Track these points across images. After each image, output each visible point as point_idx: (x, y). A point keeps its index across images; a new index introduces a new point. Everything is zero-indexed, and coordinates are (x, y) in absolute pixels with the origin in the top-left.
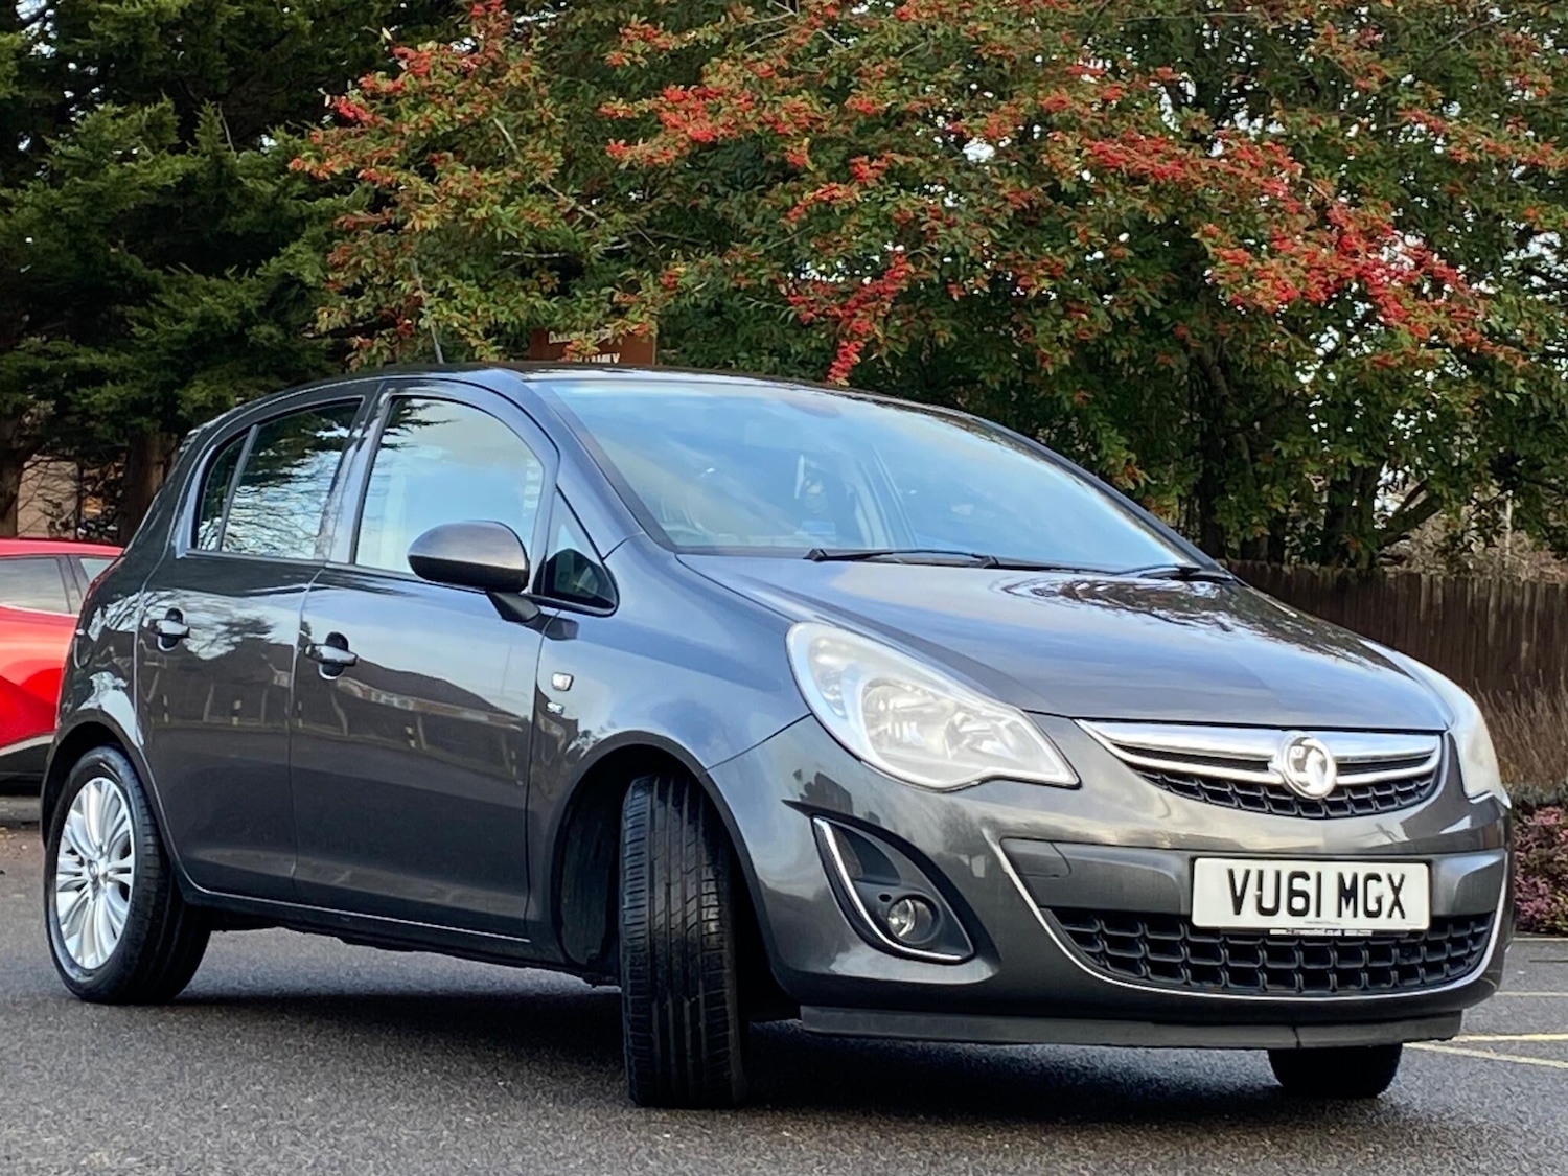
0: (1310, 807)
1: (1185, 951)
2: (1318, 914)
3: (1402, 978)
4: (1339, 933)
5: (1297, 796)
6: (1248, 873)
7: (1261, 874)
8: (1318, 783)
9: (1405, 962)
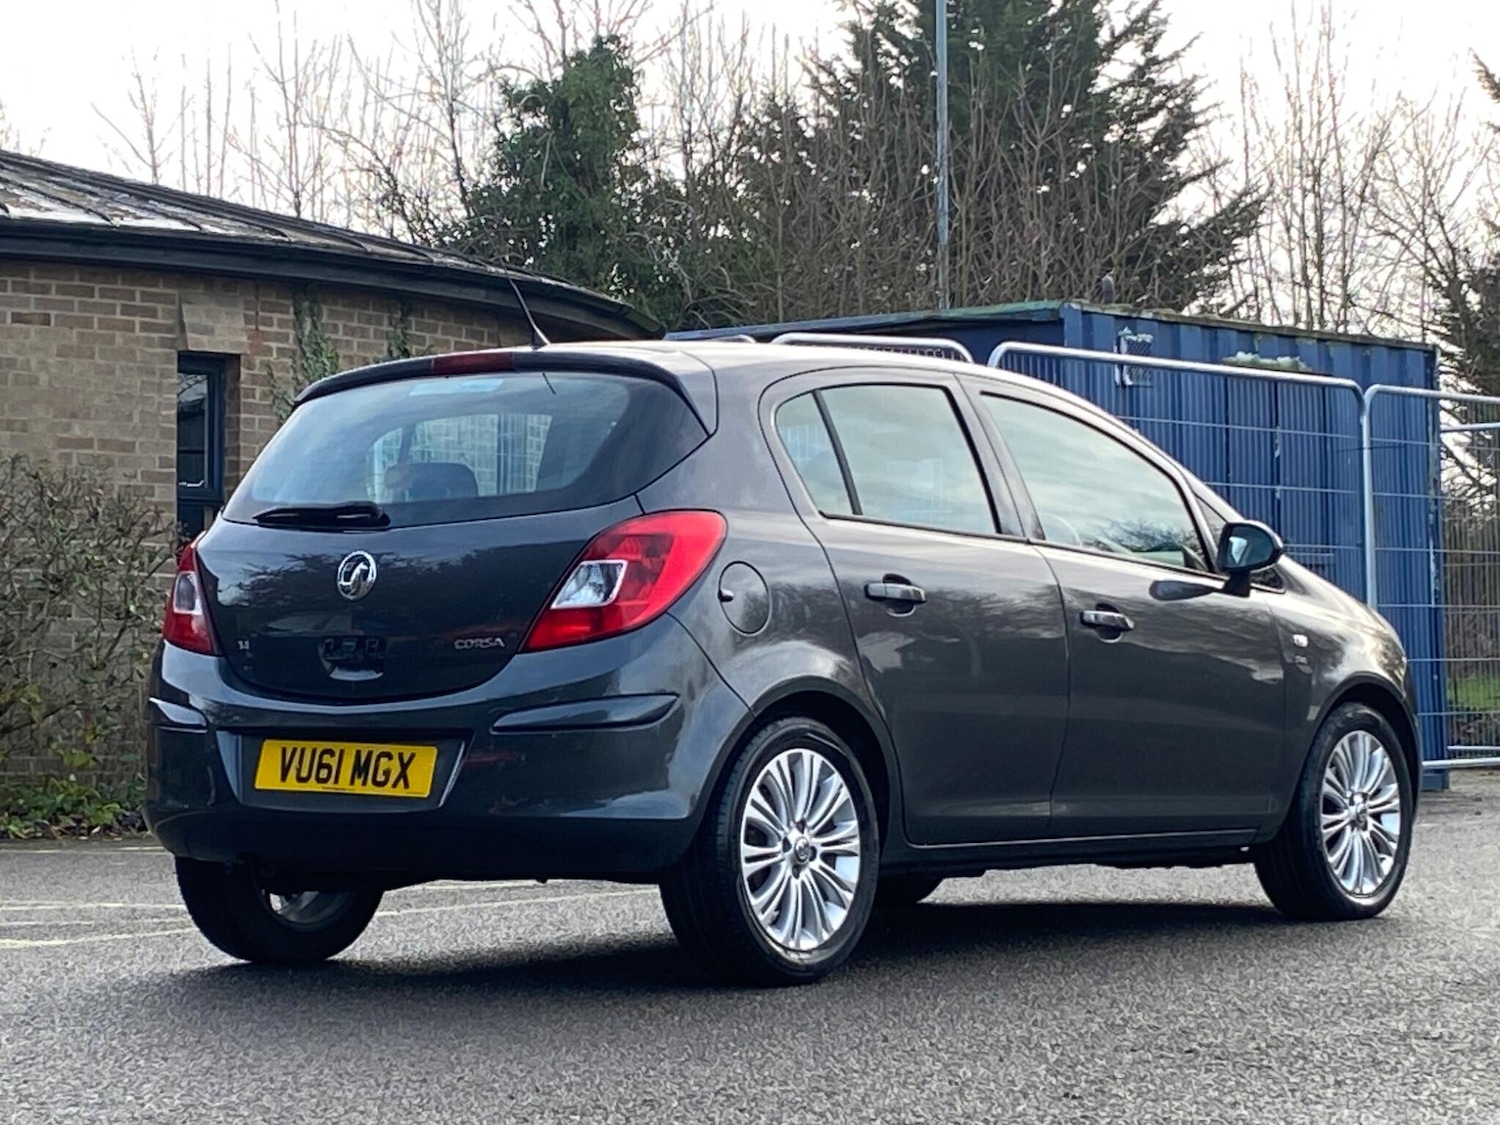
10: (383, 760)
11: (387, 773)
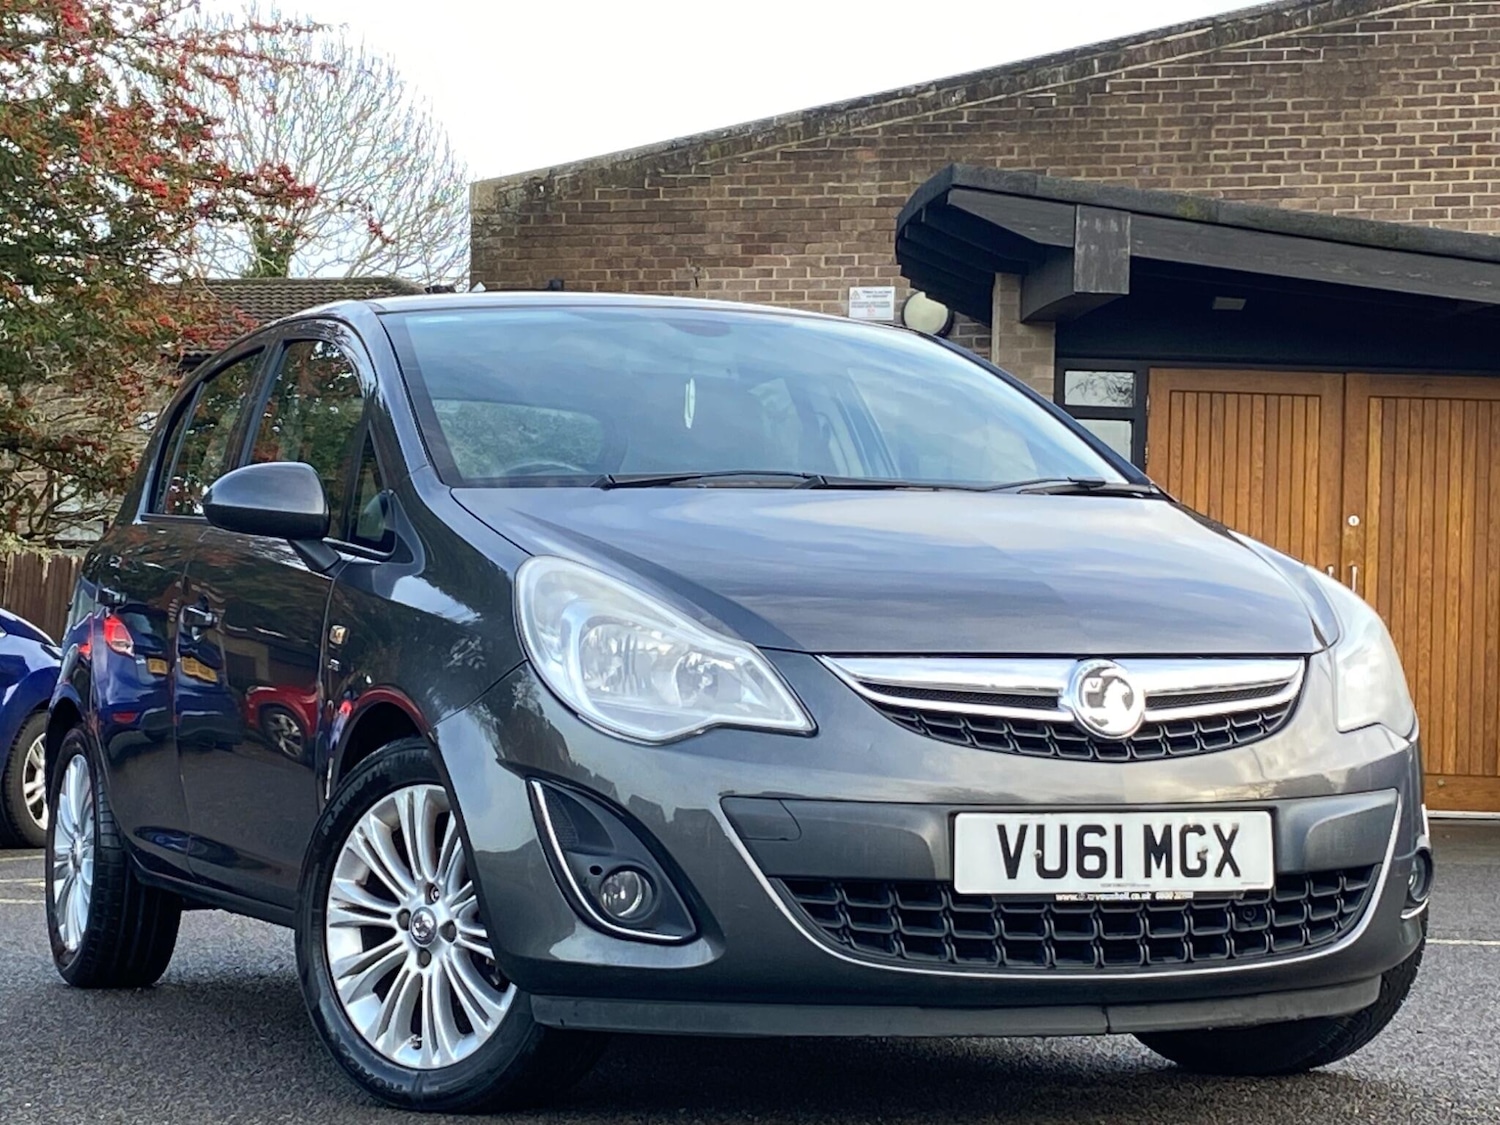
0: (1110, 749)
1: (948, 923)
2: (1119, 874)
3: (1239, 948)
4: (1147, 897)
5: (1092, 737)
6: (1023, 829)
7: (1041, 829)
8: (1120, 719)
9: (1245, 929)
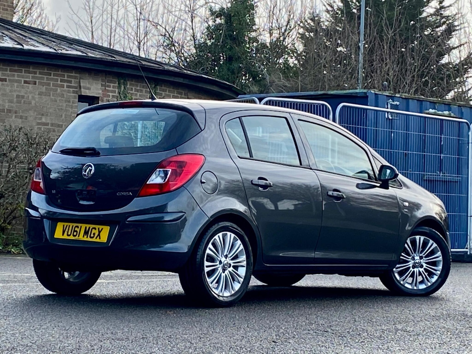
10: (93, 230)
11: (94, 234)
